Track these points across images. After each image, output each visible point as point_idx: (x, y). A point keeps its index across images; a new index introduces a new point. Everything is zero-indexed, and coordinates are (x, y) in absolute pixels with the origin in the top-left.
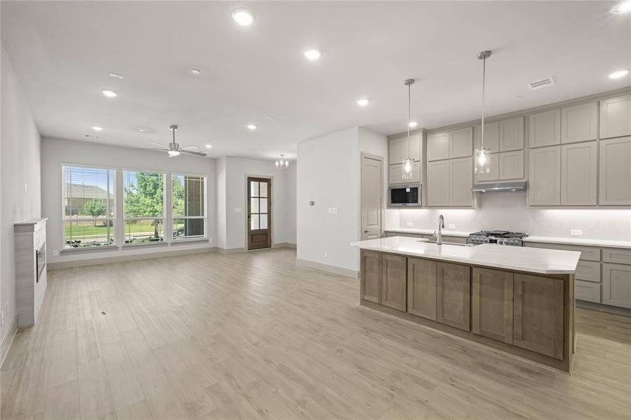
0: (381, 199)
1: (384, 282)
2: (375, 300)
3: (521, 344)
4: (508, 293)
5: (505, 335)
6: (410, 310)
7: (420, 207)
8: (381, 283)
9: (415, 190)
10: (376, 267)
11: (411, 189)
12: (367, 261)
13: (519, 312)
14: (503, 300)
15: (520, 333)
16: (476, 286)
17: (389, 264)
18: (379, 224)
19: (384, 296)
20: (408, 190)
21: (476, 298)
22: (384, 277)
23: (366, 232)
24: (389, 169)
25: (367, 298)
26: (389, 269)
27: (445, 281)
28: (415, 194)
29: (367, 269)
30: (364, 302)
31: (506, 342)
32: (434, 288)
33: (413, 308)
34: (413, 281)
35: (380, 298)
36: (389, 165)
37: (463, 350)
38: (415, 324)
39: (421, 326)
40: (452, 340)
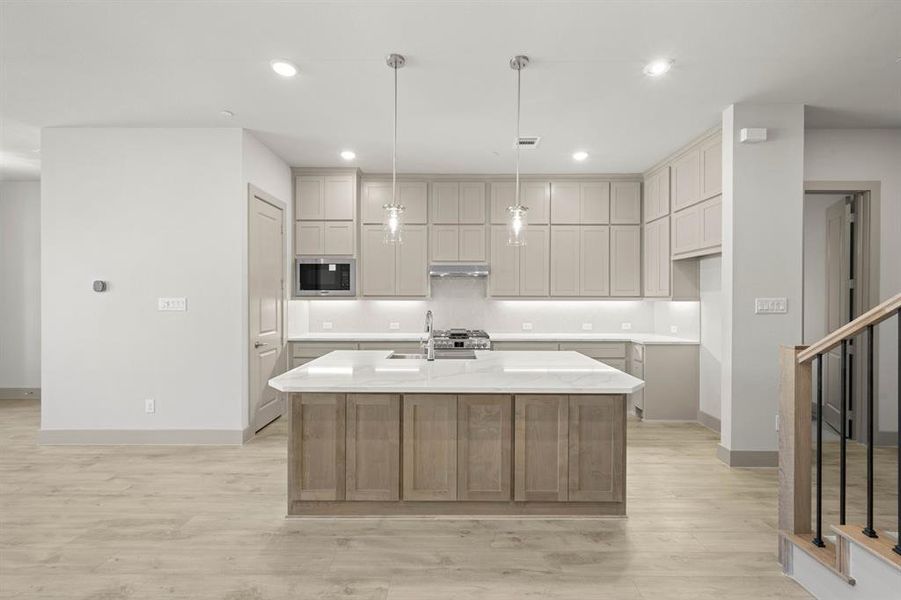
0: (282, 282)
1: (351, 455)
2: (330, 495)
3: (577, 497)
4: (562, 425)
5: (558, 490)
6: (408, 495)
7: (353, 297)
8: (342, 456)
9: (344, 269)
10: (330, 425)
11: (337, 265)
12: (307, 416)
13: (575, 451)
14: (555, 437)
15: (577, 480)
16: (520, 424)
17: (362, 414)
18: (279, 329)
19: (350, 482)
20: (332, 268)
21: (520, 443)
22: (351, 441)
23: (257, 346)
24: (295, 228)
25: (306, 496)
26: (361, 423)
27: (472, 426)
28: (345, 274)
29: (308, 431)
30: (297, 506)
31: (560, 500)
32: (453, 443)
33: (415, 488)
34: (415, 437)
35: (342, 487)
36: (296, 220)
37: (514, 539)
38: (417, 518)
39: (429, 518)
40: (488, 526)
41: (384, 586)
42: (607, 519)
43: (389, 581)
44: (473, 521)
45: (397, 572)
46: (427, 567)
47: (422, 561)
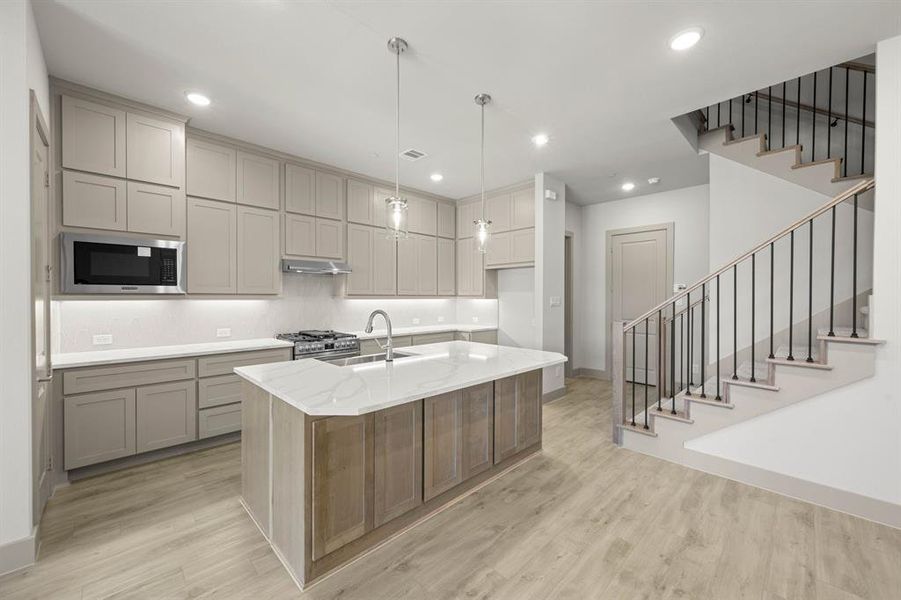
2: (358, 531)
6: (428, 495)
9: (166, 255)
11: (153, 249)
12: (335, 444)
16: (498, 400)
24: (60, 179)
25: (331, 546)
26: (388, 436)
28: (168, 263)
30: (317, 566)
35: (370, 515)
37: (512, 492)
38: (434, 514)
39: (442, 509)
40: (487, 492)
41: (490, 571)
42: (536, 454)
43: (486, 566)
44: (473, 494)
45: (482, 556)
46: (493, 541)
47: (485, 539)
